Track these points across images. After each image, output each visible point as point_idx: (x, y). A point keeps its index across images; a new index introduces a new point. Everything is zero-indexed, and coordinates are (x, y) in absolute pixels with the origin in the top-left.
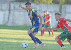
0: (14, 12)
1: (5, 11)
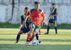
0: (19, 6)
1: (7, 5)
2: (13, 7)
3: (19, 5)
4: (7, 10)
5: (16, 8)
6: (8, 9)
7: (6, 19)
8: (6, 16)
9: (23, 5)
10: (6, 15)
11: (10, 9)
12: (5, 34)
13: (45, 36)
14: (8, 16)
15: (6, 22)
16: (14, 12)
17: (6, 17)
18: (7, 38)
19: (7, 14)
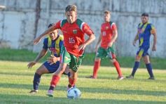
2: (38, 17)
3: (50, 13)
4: (24, 22)
5: (44, 19)
6: (26, 21)
7: (21, 41)
8: (23, 36)
9: (59, 13)
10: (23, 33)
11: (30, 20)
12: (19, 74)
13: (103, 82)
14: (25, 35)
15: (20, 48)
16: (38, 28)
17: (22, 39)
18: (23, 83)
19: (25, 32)
